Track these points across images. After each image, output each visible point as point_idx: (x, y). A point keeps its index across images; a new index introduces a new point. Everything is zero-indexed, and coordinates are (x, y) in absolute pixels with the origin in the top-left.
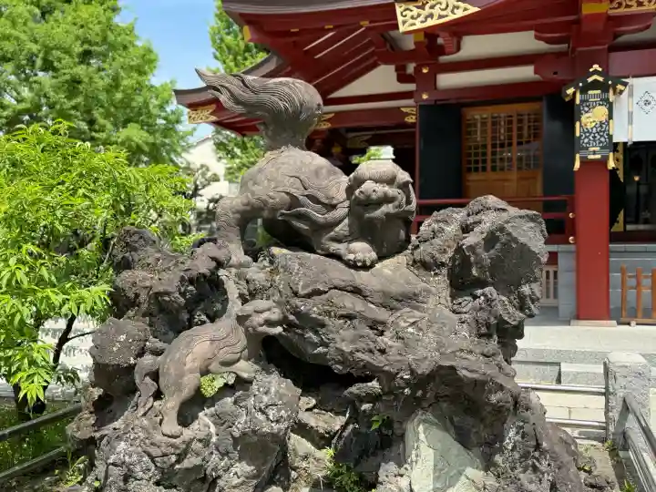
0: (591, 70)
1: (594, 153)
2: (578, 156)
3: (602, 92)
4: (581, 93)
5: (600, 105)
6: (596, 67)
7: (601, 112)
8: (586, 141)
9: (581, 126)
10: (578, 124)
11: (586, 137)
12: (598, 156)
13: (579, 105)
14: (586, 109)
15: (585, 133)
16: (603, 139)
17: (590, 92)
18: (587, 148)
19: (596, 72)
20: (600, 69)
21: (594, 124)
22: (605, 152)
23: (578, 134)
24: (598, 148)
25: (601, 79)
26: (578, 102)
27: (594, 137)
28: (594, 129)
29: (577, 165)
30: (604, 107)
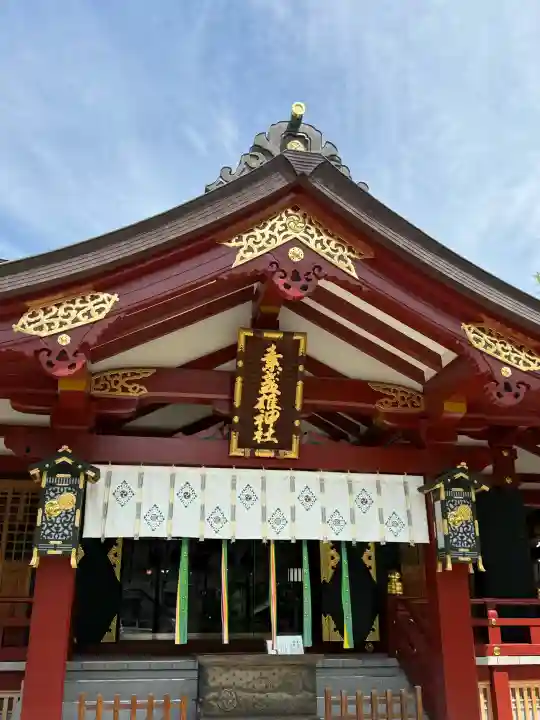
0: (60, 451)
1: (55, 547)
2: (35, 551)
3: (72, 477)
4: (48, 476)
5: (68, 491)
6: (65, 447)
7: (67, 500)
8: (48, 531)
9: (44, 514)
10: (40, 512)
11: (49, 527)
12: (59, 552)
13: (45, 489)
14: (52, 494)
15: (47, 522)
16: (66, 532)
17: (59, 476)
18: (47, 541)
19: (65, 454)
20: (70, 451)
21: (58, 512)
22: (67, 547)
23: (39, 524)
24: (59, 543)
25: (70, 461)
26: (43, 485)
27: (57, 528)
28: (59, 518)
29: (34, 561)
30: (71, 494)
